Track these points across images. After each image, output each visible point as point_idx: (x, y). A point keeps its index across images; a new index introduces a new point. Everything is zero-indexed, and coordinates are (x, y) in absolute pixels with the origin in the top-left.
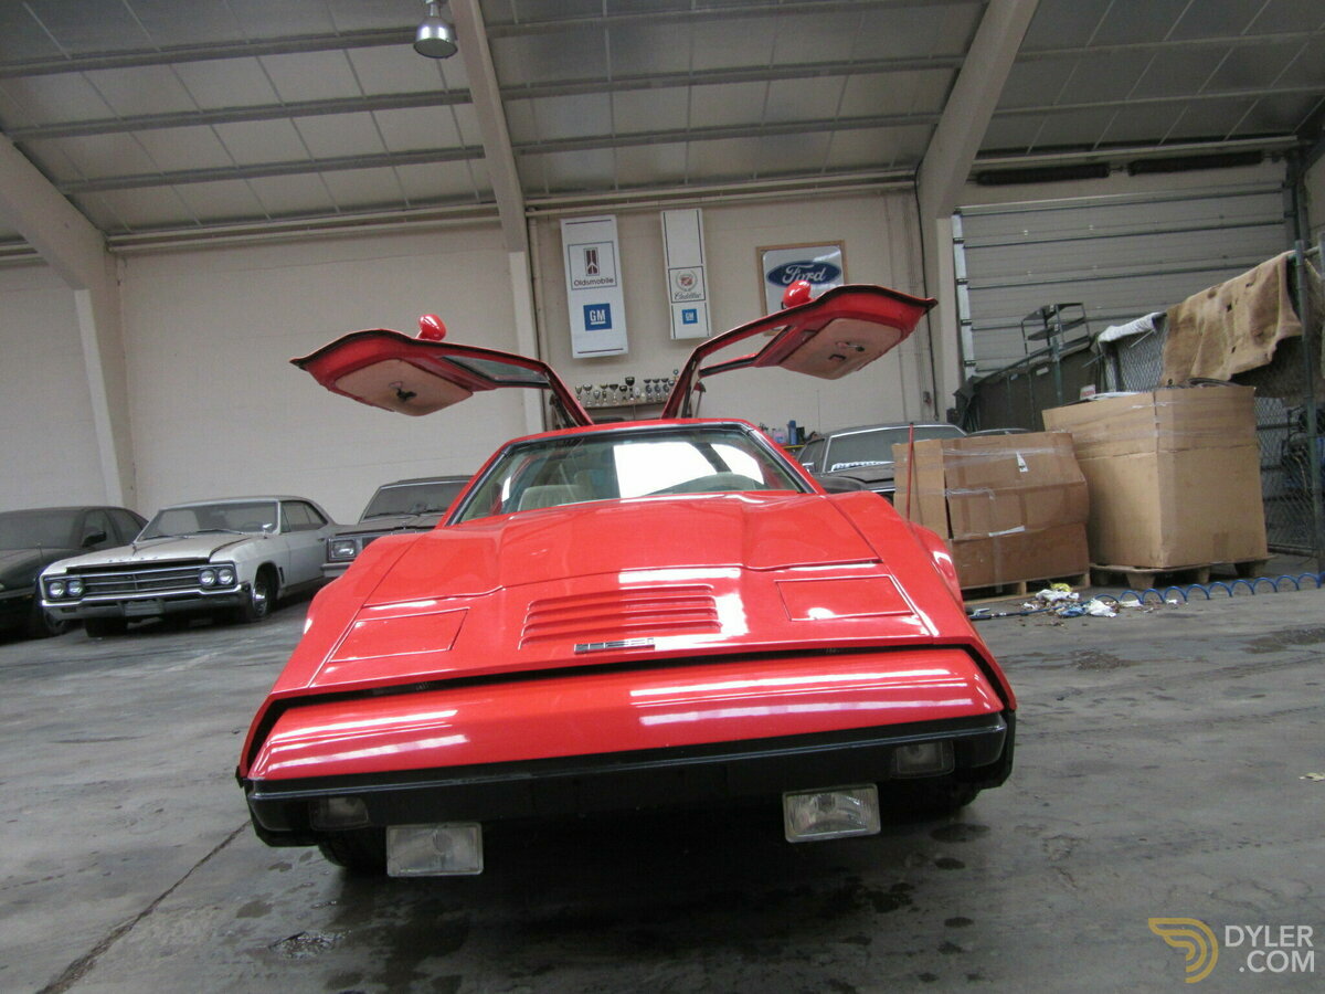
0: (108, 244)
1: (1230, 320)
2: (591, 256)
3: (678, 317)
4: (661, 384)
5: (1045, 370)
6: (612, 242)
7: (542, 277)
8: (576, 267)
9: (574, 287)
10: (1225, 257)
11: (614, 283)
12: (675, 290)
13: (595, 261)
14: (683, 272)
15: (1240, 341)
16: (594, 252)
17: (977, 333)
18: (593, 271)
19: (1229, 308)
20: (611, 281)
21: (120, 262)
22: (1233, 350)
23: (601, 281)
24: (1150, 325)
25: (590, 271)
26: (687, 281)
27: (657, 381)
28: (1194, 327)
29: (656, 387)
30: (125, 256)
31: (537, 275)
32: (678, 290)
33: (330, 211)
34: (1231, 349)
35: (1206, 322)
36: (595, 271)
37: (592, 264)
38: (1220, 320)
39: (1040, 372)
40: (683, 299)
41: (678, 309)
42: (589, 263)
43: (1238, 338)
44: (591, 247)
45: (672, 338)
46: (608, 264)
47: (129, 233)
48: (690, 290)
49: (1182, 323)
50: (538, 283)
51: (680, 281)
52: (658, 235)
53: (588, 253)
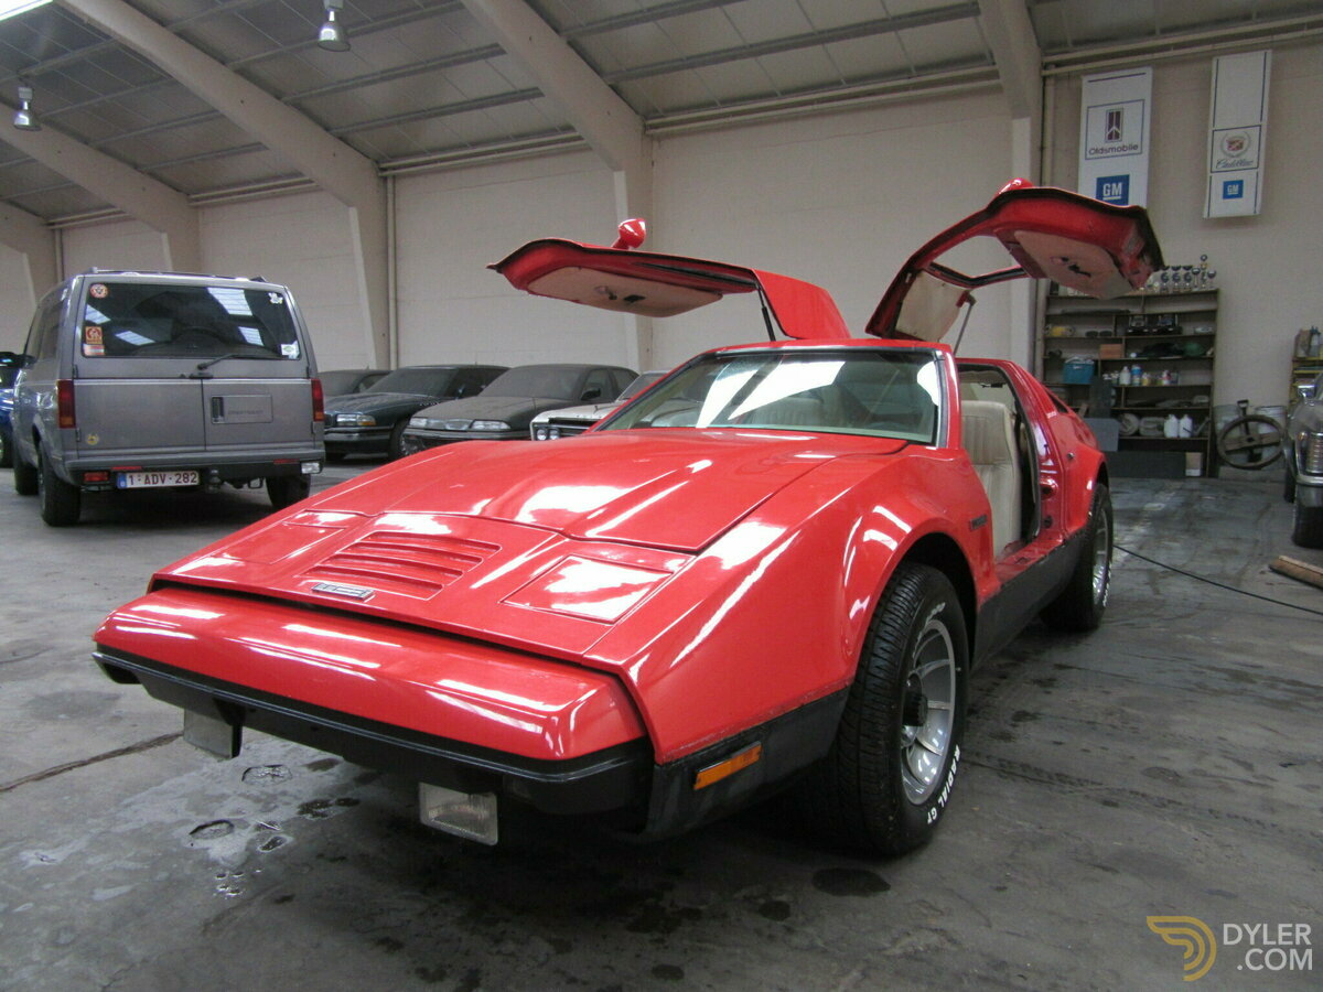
0: (646, 128)
2: (1115, 119)
3: (1218, 189)
4: (1182, 272)
6: (1143, 100)
7: (1054, 145)
8: (1094, 131)
9: (1089, 156)
11: (1138, 150)
12: (1218, 156)
13: (1118, 125)
14: (1233, 134)
16: (1118, 114)
18: (1113, 136)
20: (1135, 147)
21: (656, 144)
23: (1123, 148)
25: (1110, 137)
26: (1236, 145)
27: (1177, 268)
29: (1175, 276)
30: (659, 139)
31: (1048, 143)
32: (1223, 157)
33: (836, 84)
36: (1117, 136)
37: (1114, 128)
40: (1228, 167)
41: (1217, 182)
42: (1110, 127)
44: (1115, 108)
45: (1205, 216)
46: (1135, 128)
47: (662, 117)
48: (1238, 156)
50: (1048, 152)
51: (1226, 146)
52: (1205, 86)
53: (1111, 115)
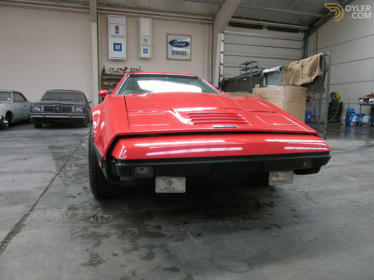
1: (302, 70)
2: (117, 28)
3: (142, 51)
4: (135, 70)
5: (246, 79)
6: (124, 25)
7: (101, 32)
8: (112, 30)
9: (111, 37)
10: (287, 56)
11: (123, 38)
12: (142, 42)
13: (118, 30)
14: (145, 37)
15: (305, 76)
16: (118, 27)
17: (224, 67)
18: (117, 32)
19: (302, 67)
20: (123, 36)
22: (302, 78)
23: (120, 36)
24: (278, 69)
25: (116, 32)
26: (145, 40)
27: (134, 69)
28: (291, 71)
29: (134, 71)
31: (99, 31)
32: (143, 43)
34: (301, 78)
35: (295, 70)
36: (118, 33)
37: (117, 30)
38: (300, 70)
39: (244, 79)
40: (144, 45)
41: (142, 48)
42: (116, 30)
43: (304, 75)
44: (117, 25)
45: (140, 57)
46: (122, 31)
48: (146, 43)
49: (289, 70)
50: (99, 34)
51: (143, 40)
52: (138, 24)
53: (116, 27)
